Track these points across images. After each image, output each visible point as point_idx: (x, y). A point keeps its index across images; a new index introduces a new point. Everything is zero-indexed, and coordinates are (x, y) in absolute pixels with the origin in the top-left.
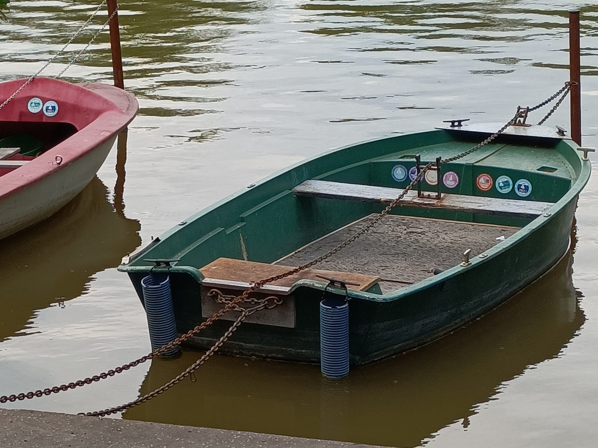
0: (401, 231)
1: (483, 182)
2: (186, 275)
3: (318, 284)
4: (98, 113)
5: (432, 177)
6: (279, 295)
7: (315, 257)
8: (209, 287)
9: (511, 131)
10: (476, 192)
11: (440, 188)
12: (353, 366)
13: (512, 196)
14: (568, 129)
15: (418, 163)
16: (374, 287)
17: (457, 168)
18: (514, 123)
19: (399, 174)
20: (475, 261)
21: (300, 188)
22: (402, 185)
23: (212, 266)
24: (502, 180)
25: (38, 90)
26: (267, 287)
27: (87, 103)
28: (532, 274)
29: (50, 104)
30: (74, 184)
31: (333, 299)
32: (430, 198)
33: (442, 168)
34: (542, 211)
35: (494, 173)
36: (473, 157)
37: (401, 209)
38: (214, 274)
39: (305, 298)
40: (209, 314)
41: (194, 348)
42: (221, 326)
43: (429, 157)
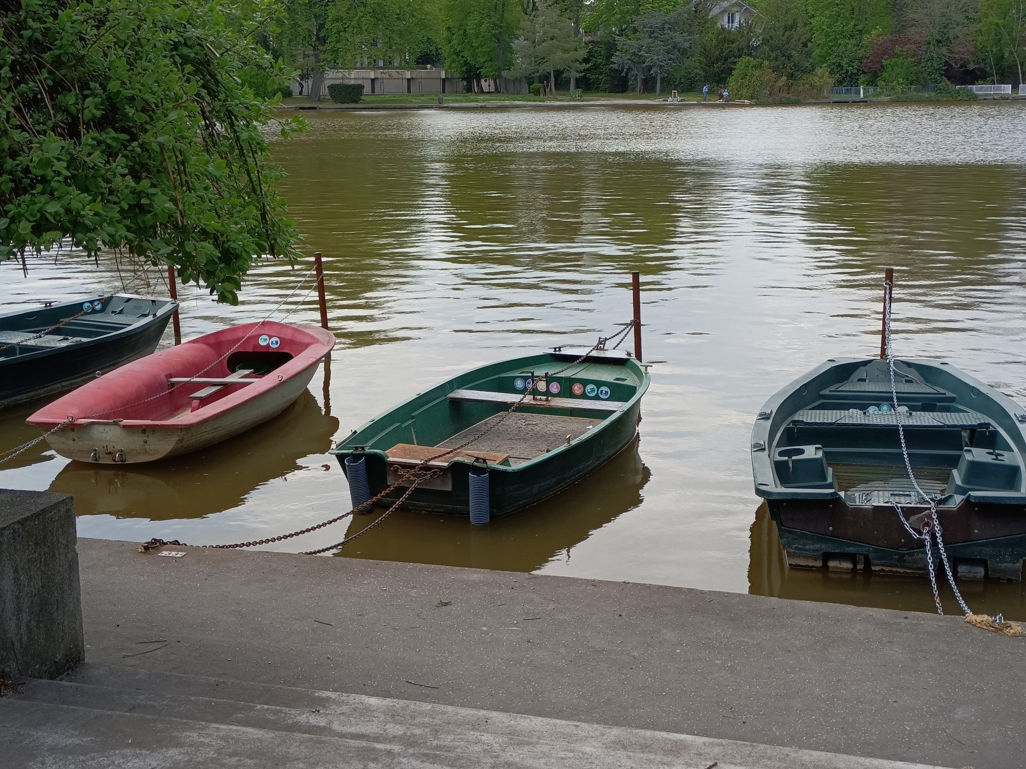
0: (522, 423)
1: (577, 389)
2: (376, 456)
3: (468, 461)
4: (307, 345)
5: (542, 386)
6: (441, 469)
7: (463, 442)
8: (392, 464)
9: (595, 354)
10: (572, 396)
11: (548, 393)
12: (492, 517)
13: (596, 398)
14: (633, 351)
15: (533, 377)
16: (505, 462)
17: (559, 380)
18: (597, 348)
19: (519, 384)
20: (574, 442)
21: (452, 395)
22: (522, 391)
23: (394, 449)
24: (589, 387)
25: (266, 330)
26: (432, 463)
27: (300, 338)
28: (613, 451)
29: (274, 339)
30: (291, 394)
31: (478, 471)
32: (541, 401)
33: (549, 379)
34: (618, 408)
35: (585, 382)
36: (569, 372)
37: (521, 408)
38: (395, 455)
39: (459, 471)
40: (392, 483)
41: (381, 506)
42: (400, 490)
43: (540, 372)
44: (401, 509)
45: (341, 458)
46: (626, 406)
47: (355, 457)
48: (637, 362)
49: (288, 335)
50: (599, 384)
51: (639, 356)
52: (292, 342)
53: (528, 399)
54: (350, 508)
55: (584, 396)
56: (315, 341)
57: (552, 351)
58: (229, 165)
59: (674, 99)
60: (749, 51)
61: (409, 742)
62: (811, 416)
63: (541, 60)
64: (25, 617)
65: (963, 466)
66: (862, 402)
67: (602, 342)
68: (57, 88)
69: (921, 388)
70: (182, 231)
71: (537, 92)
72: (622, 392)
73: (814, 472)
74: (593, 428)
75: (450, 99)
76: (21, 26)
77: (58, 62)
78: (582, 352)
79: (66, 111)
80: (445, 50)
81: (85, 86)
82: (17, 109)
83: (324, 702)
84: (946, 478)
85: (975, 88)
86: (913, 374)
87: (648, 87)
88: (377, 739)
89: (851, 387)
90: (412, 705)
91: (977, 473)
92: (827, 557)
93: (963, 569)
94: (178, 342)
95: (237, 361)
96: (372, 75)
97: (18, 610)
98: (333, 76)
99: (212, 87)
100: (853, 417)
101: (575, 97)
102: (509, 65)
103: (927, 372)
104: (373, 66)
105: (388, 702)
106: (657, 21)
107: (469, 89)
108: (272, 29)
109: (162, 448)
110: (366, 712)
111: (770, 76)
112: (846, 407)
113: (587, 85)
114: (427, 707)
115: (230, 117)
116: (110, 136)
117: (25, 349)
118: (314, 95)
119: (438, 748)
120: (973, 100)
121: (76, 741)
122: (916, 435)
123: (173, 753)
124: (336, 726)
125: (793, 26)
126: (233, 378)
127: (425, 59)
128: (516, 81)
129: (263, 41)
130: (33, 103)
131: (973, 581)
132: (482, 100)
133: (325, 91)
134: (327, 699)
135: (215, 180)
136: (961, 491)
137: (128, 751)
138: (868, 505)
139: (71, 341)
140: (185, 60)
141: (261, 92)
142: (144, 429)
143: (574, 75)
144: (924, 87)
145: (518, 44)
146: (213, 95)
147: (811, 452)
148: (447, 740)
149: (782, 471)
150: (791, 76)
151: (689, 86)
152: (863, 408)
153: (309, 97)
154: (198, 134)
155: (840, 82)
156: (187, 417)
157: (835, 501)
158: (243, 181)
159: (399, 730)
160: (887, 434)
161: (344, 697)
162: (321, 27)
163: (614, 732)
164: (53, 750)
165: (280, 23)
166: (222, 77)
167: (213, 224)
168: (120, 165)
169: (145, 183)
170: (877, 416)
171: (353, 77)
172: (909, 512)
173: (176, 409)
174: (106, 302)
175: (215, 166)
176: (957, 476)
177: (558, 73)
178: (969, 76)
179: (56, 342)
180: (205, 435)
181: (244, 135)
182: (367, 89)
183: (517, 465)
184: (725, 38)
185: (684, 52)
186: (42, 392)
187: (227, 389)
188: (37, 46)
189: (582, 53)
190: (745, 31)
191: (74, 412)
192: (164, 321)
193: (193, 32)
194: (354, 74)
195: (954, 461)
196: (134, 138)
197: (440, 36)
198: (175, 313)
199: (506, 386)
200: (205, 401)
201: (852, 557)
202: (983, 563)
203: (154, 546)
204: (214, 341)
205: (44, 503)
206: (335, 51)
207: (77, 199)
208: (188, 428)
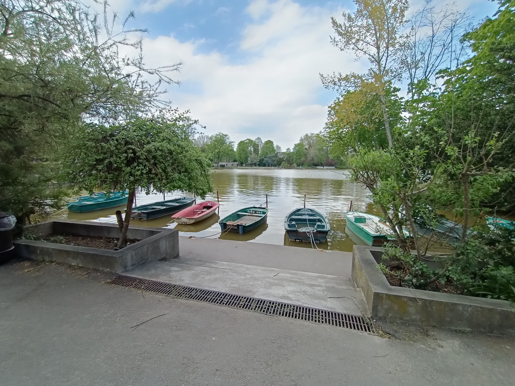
0: (248, 218)
1: (257, 212)
2: (225, 223)
3: (240, 224)
4: (215, 205)
5: (252, 212)
6: (235, 225)
7: (239, 221)
9: (260, 207)
10: (256, 213)
13: (260, 214)
14: (266, 206)
16: (245, 224)
19: (248, 212)
21: (237, 213)
25: (209, 202)
28: (263, 222)
29: (210, 204)
30: (213, 213)
31: (241, 226)
32: (252, 214)
33: (253, 211)
34: (263, 215)
35: (258, 211)
36: (256, 210)
38: (228, 223)
39: (238, 226)
40: (228, 227)
41: (226, 231)
42: (229, 229)
43: (251, 209)
45: (220, 223)
46: (265, 215)
47: (222, 223)
48: (267, 208)
49: (212, 203)
50: (260, 212)
52: (213, 204)
53: (249, 214)
54: (221, 231)
55: (258, 214)
56: (217, 204)
57: (253, 206)
58: (204, 178)
59: (273, 168)
60: (284, 161)
61: (230, 270)
62: (294, 217)
63: (252, 161)
64: (170, 249)
65: (316, 225)
66: (301, 215)
67: (261, 205)
69: (311, 213)
70: (197, 189)
71: (252, 166)
72: (264, 213)
73: (294, 226)
74: (260, 218)
75: (238, 167)
76: (173, 157)
77: (178, 163)
78: (258, 207)
79: (179, 170)
80: (238, 160)
81: (182, 166)
82: (172, 170)
83: (217, 263)
84: (314, 227)
85: (317, 167)
86: (309, 211)
87: (269, 166)
88: (226, 269)
89: (300, 212)
90: (231, 263)
91: (319, 226)
92: (296, 239)
93: (316, 241)
95: (204, 207)
96: (226, 163)
97: (169, 248)
98: (220, 163)
99: (202, 167)
100: (300, 217)
101: (257, 167)
102: (247, 162)
103: (311, 210)
104: (227, 162)
105: (227, 263)
106: (270, 156)
107: (241, 166)
108: (211, 158)
109: (192, 221)
110: (224, 265)
111: (287, 164)
112: (299, 216)
113: (259, 165)
114: (233, 264)
115: (204, 171)
116: (186, 174)
117: (172, 205)
118: (218, 166)
119: (235, 271)
120: (317, 169)
121: (178, 269)
122: (310, 220)
123: (193, 271)
124: (219, 267)
125: (290, 157)
126: (204, 210)
127: (235, 161)
128: (249, 164)
129: (210, 159)
130: (174, 169)
131: (318, 243)
132: (243, 167)
134: (217, 262)
135: (202, 180)
136: (316, 229)
137: (186, 271)
138: (302, 231)
139: (179, 204)
140: (198, 162)
141: (209, 167)
142: (190, 219)
143: (257, 164)
144: (310, 167)
145: (249, 159)
147: (293, 223)
148: (236, 269)
149: (289, 226)
150: (290, 165)
151: (275, 166)
152: (302, 216)
153: (217, 167)
154: (199, 174)
155: (297, 166)
156: (196, 217)
157: (297, 230)
158: (206, 181)
159: (229, 268)
160: (305, 220)
161: (220, 262)
162: (219, 156)
163: (263, 268)
164: (174, 271)
165: (213, 157)
166: (204, 165)
167: (202, 187)
169: (191, 181)
171: (223, 164)
172: (308, 232)
173: (194, 215)
174: (184, 198)
176: (316, 227)
177: (255, 163)
178: (317, 165)
179: (177, 204)
180: (199, 219)
181: (207, 174)
182: (226, 165)
183: (247, 225)
184: (280, 159)
185: (274, 161)
186: (175, 212)
187: (203, 212)
188: (175, 160)
189: (259, 161)
190: (283, 158)
191: (179, 216)
192: (194, 201)
193: (199, 158)
194: (224, 163)
195: (315, 224)
196: (190, 174)
197: (237, 158)
199: (246, 212)
200: (199, 214)
201: (299, 239)
202: (319, 240)
203: (191, 237)
204: (201, 204)
205: (174, 231)
206: (221, 160)
208: (197, 218)
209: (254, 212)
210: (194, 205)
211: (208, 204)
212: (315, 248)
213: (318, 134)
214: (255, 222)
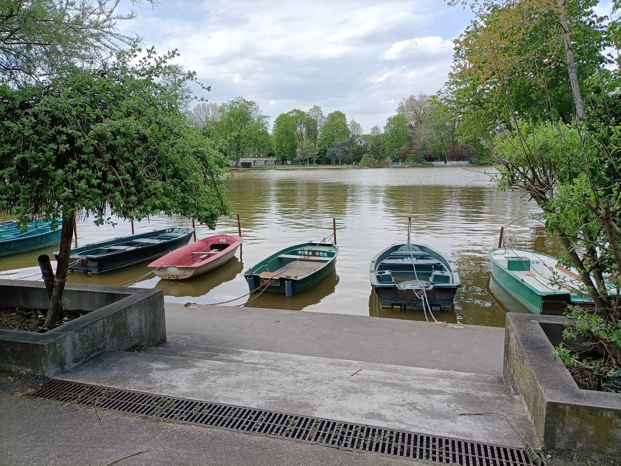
0: (301, 264)
1: (317, 254)
2: (257, 276)
3: (284, 277)
4: (235, 242)
5: (306, 253)
6: (277, 280)
7: (283, 270)
8: (261, 278)
9: (322, 243)
10: (316, 256)
11: (308, 255)
12: (293, 294)
13: (323, 256)
15: (304, 250)
16: (296, 277)
17: (312, 251)
18: (323, 241)
19: (300, 252)
20: (317, 271)
21: (279, 256)
22: (301, 255)
23: (262, 274)
24: (321, 253)
25: (222, 237)
26: (274, 278)
27: (232, 240)
28: (328, 273)
29: (224, 240)
30: (229, 256)
31: (288, 280)
32: (306, 258)
33: (309, 251)
34: (330, 259)
35: (319, 252)
36: (315, 248)
37: (301, 260)
38: (262, 275)
39: (282, 280)
40: (262, 284)
41: (258, 291)
42: (264, 286)
43: (306, 248)
44: (264, 292)
45: (246, 277)
46: (332, 259)
47: (250, 277)
48: (335, 245)
49: (229, 239)
50: (324, 252)
51: (335, 243)
52: (230, 241)
53: (302, 257)
54: (249, 292)
55: (319, 256)
56: (237, 240)
57: (309, 242)
58: (211, 188)
59: (345, 166)
60: (367, 152)
61: (267, 365)
62: (386, 261)
63: (304, 155)
64: (148, 328)
65: (433, 276)
66: (402, 257)
67: (324, 239)
68: (159, 166)
69: (420, 252)
70: (199, 209)
71: (304, 164)
72: (331, 255)
73: (388, 278)
74: (323, 265)
75: (278, 167)
76: (149, 147)
77: (159, 158)
78: (318, 242)
79: (162, 173)
80: (276, 152)
81: (167, 165)
82: (147, 173)
83: (241, 352)
84: (428, 280)
85: (434, 163)
86: (417, 248)
87: (337, 163)
88: (257, 364)
89: (398, 252)
90: (268, 353)
91: (437, 278)
92: (393, 305)
93: (433, 308)
94: (195, 241)
95: (213, 247)
96: (254, 159)
97: (146, 326)
98: (242, 160)
99: (206, 165)
100: (399, 261)
101: (315, 166)
102: (295, 156)
103: (422, 248)
104: (254, 157)
105: (261, 352)
106: (339, 143)
107: (283, 164)
108: (224, 148)
109: (190, 274)
110: (254, 356)
111: (373, 159)
112: (397, 258)
113: (319, 162)
114: (272, 353)
115: (211, 174)
116: (175, 180)
117: (147, 244)
118: (237, 166)
119: (276, 366)
120: (433, 166)
121: (164, 366)
122: (418, 267)
123: (194, 370)
124: (245, 360)
125: (380, 144)
126: (212, 252)
127: (270, 155)
128: (297, 161)
129: (221, 151)
130: (152, 170)
131: (437, 311)
132: (287, 167)
133: (240, 164)
134: (242, 352)
135: (207, 193)
136: (432, 284)
137: (180, 369)
138: (405, 289)
139: (162, 241)
140: (198, 157)
141: (221, 167)
142: (184, 269)
143: (315, 159)
144: (419, 162)
145: (298, 150)
146: (206, 167)
147: (387, 272)
148: (279, 364)
149: (378, 278)
150: (379, 159)
151: (349, 162)
152: (402, 259)
153: (235, 167)
154: (201, 179)
155: (394, 161)
156: (197, 264)
157: (395, 288)
158: (216, 193)
159: (264, 361)
160: (410, 267)
161: (247, 351)
162: (239, 145)
163: (330, 360)
164: (157, 369)
165: (226, 145)
166: (209, 162)
167: (207, 206)
168: (178, 189)
169: (186, 194)
170: (407, 261)
171: (248, 160)
172: (417, 290)
173: (194, 262)
174: (173, 229)
175: (207, 189)
176: (431, 279)
177: (310, 159)
178: (432, 159)
179: (157, 242)
180: (203, 270)
181: (216, 180)
182: (253, 164)
183: (299, 278)
184: (359, 148)
185: (347, 152)
186: (153, 257)
187: (210, 256)
188: (152, 153)
189: (317, 153)
190: (365, 146)
191: (162, 263)
192: (191, 235)
193: (200, 149)
194: (249, 159)
195: (430, 275)
196: (182, 181)
197: (274, 148)
198: (194, 232)
199: (296, 253)
200: (203, 259)
201: (400, 305)
202: (439, 306)
203: (187, 305)
204: (206, 241)
205: (154, 292)
206: (243, 153)
207: (166, 200)
208: (198, 268)
209: (310, 253)
210: (191, 242)
211: (221, 241)
212: (431, 320)
213: (434, 97)
214: (314, 272)
